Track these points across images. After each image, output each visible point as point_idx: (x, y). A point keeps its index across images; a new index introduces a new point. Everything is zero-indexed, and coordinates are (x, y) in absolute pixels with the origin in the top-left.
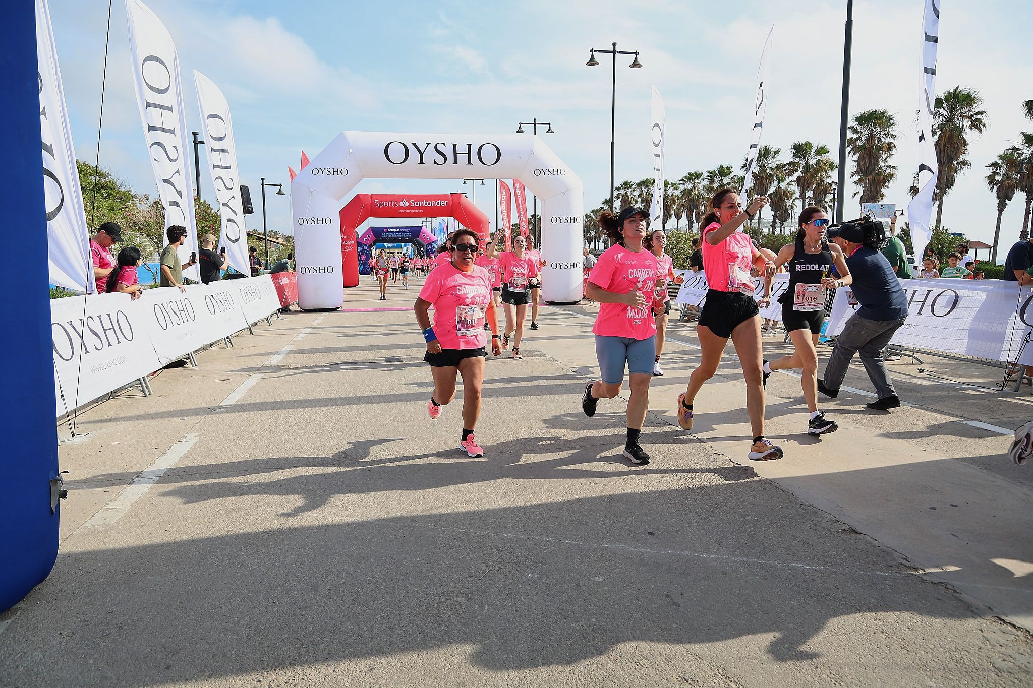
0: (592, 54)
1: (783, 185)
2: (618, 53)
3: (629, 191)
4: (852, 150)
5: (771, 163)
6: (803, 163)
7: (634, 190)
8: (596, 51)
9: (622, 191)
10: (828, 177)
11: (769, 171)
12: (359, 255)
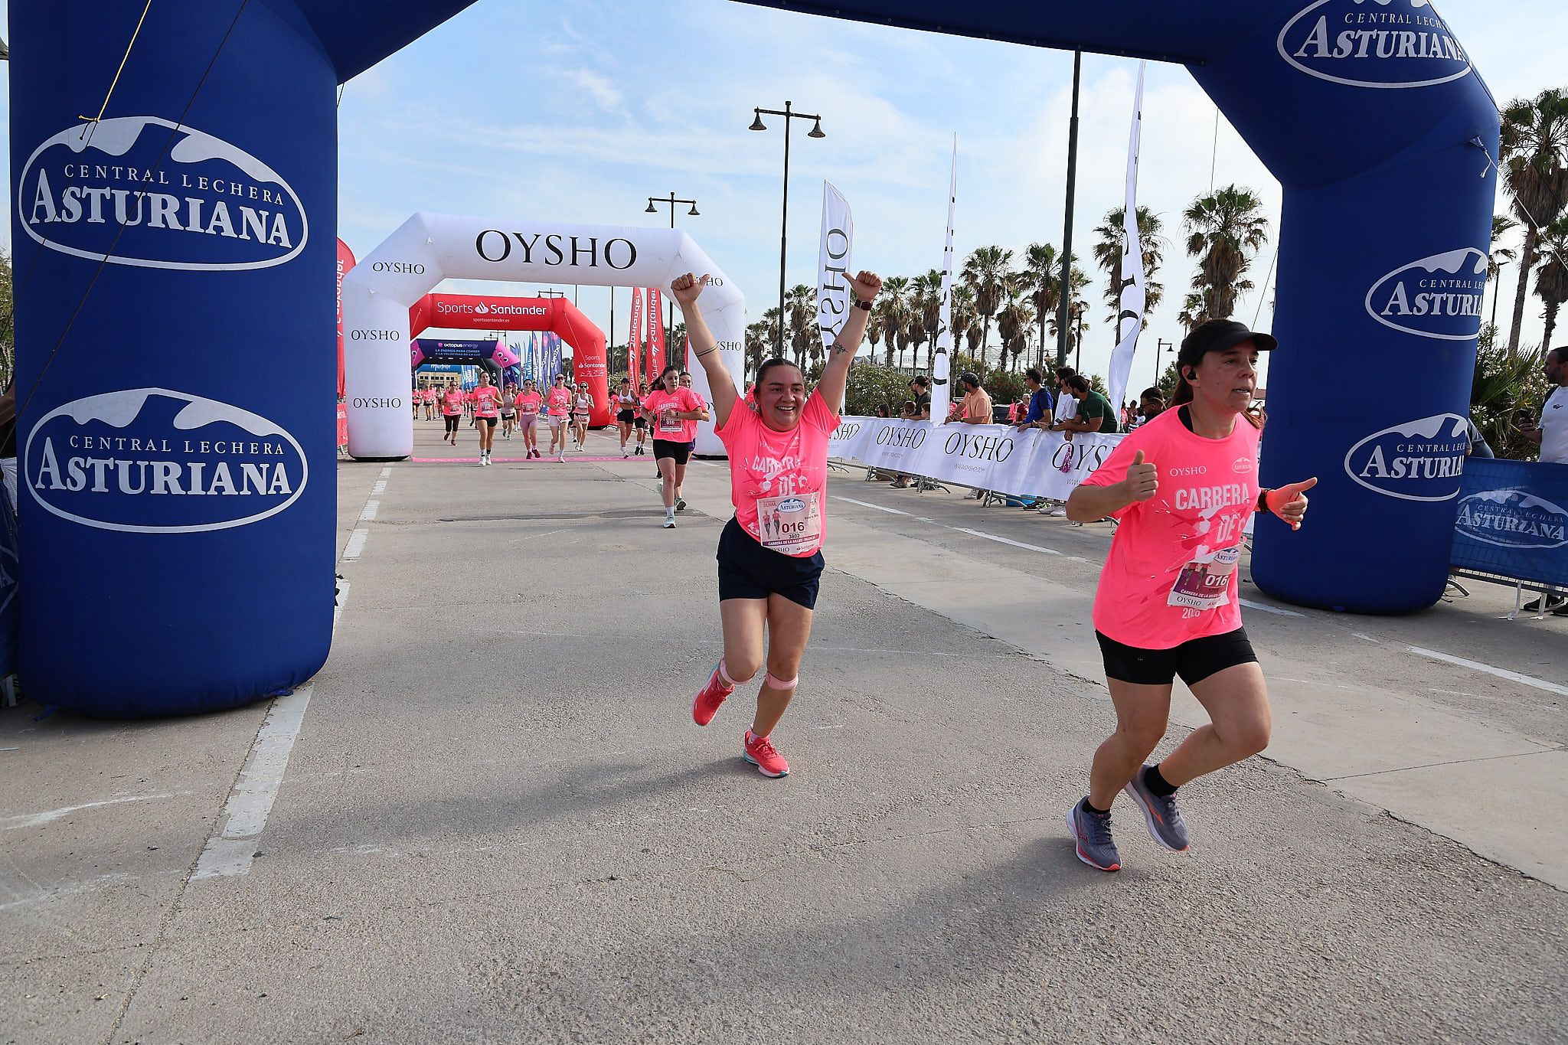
0: (758, 115)
1: (1016, 302)
2: (792, 115)
3: (804, 299)
4: (1105, 259)
5: (1000, 271)
6: (1042, 273)
7: (811, 300)
8: (762, 111)
9: (794, 300)
10: (1076, 295)
11: (997, 281)
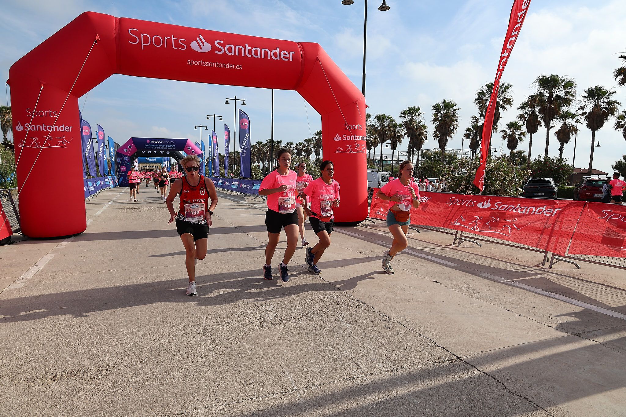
12: (118, 166)
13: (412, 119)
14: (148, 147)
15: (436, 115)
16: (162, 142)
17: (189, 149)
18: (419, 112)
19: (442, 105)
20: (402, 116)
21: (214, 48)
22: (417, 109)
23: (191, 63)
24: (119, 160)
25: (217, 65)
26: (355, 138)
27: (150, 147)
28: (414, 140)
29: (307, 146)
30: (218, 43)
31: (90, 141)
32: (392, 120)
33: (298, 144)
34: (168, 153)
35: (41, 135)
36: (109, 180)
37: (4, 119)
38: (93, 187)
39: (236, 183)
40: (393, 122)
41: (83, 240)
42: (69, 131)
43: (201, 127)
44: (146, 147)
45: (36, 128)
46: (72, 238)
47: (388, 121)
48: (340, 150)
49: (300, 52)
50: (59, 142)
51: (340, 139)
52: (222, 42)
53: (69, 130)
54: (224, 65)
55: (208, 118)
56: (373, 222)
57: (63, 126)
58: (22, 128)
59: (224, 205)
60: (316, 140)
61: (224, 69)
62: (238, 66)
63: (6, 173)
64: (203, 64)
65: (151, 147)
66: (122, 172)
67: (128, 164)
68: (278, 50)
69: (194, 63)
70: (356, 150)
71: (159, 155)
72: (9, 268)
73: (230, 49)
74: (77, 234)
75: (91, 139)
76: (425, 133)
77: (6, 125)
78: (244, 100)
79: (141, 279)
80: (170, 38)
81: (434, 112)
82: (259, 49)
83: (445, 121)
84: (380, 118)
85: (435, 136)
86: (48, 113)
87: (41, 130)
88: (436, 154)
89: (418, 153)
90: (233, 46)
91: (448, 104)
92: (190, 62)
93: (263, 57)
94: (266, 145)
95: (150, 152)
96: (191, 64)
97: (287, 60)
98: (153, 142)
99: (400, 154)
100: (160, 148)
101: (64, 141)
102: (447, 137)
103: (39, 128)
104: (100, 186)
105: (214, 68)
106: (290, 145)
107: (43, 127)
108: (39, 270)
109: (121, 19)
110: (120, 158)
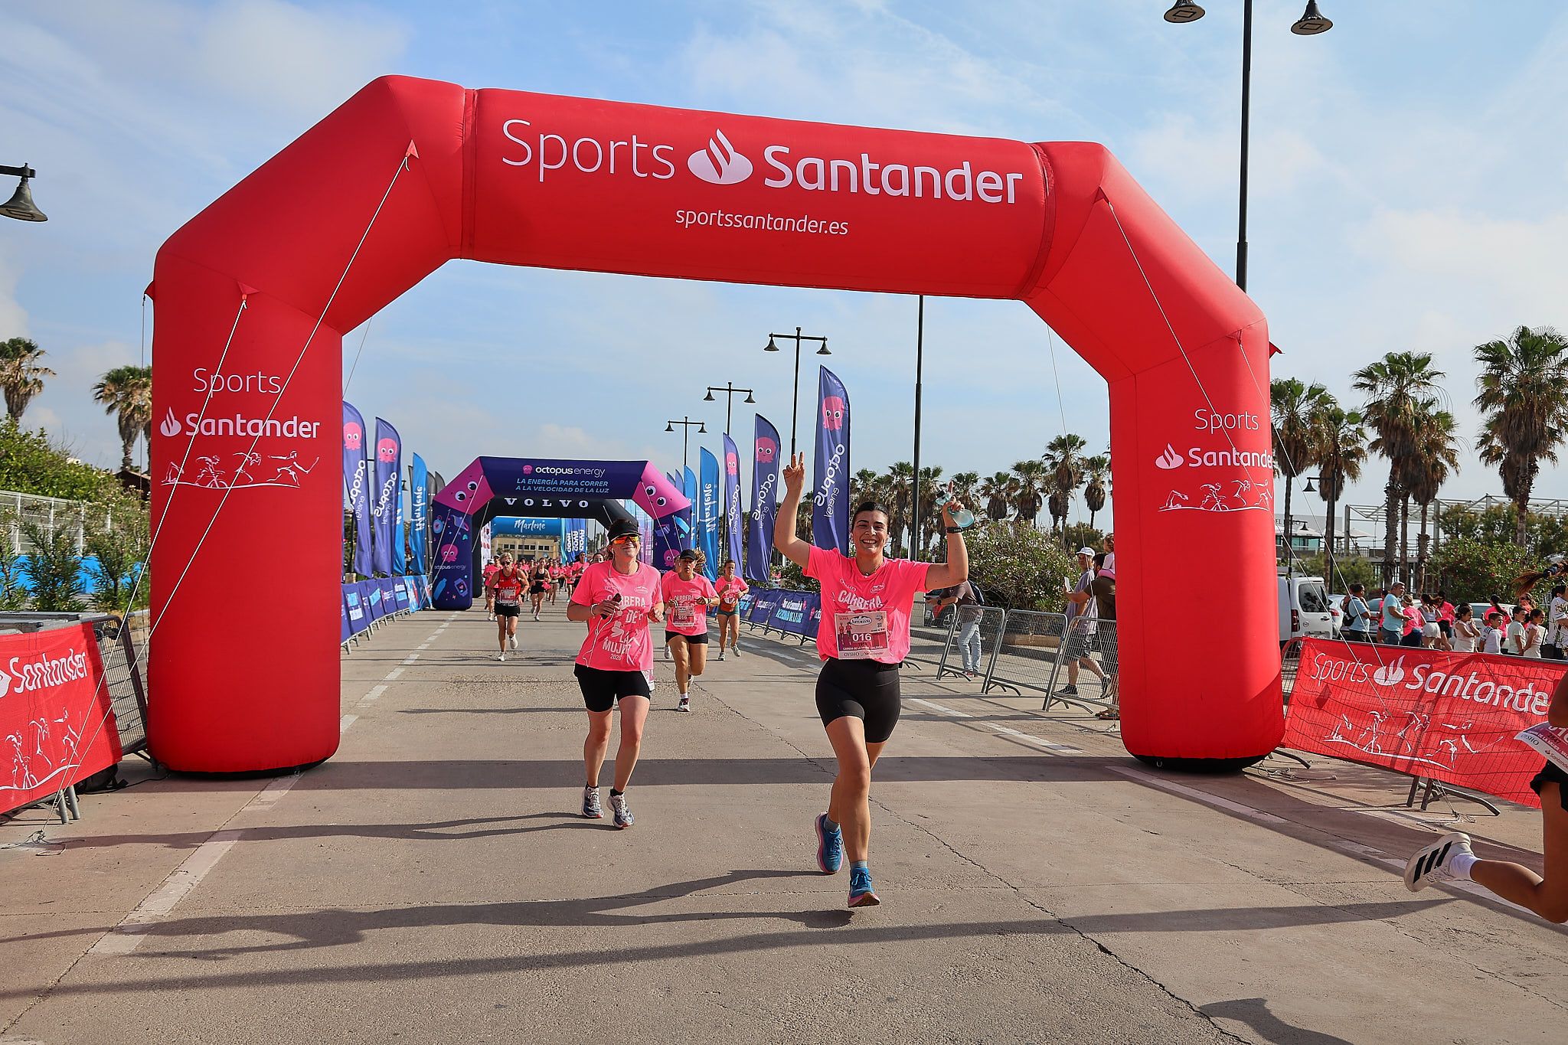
12: (435, 545)
13: (1400, 396)
14: (527, 486)
15: (1489, 379)
16: (569, 471)
17: (651, 491)
18: (1425, 369)
19: (1512, 348)
20: (1362, 385)
21: (762, 170)
22: (1417, 361)
23: (686, 218)
24: (440, 526)
25: (768, 222)
26: (1234, 457)
27: (532, 486)
28: (1410, 469)
29: (1024, 487)
30: (775, 155)
31: (361, 469)
32: (1325, 400)
33: (994, 480)
34: (584, 504)
35: (228, 448)
36: (406, 587)
37: (130, 404)
38: (360, 609)
39: (797, 606)
40: (1328, 406)
41: (326, 787)
42: (309, 436)
43: (686, 423)
44: (519, 488)
45: (216, 427)
46: (294, 779)
47: (1311, 402)
48: (1177, 500)
49: (1041, 173)
50: (279, 470)
51: (1177, 461)
52: (786, 150)
53: (311, 432)
54: (790, 223)
55: (709, 398)
56: (1303, 762)
57: (294, 422)
58: (176, 428)
59: (760, 678)
60: (1054, 465)
61: (790, 234)
62: (835, 225)
63: (120, 563)
64: (723, 220)
65: (537, 485)
66: (446, 564)
67: (465, 537)
68: (966, 171)
69: (697, 218)
70: (1237, 503)
71: (557, 511)
72: (102, 876)
73: (811, 173)
74: (310, 764)
75: (364, 462)
76: (1449, 445)
77: (132, 422)
78: (824, 339)
79: (511, 943)
80: (626, 144)
81: (1483, 368)
82: (904, 170)
83: (1528, 400)
84: (1283, 393)
85: (1490, 455)
86: (254, 382)
87: (231, 433)
88: (1491, 517)
89: (1424, 512)
90: (820, 163)
91: (1539, 340)
92: (684, 215)
93: (919, 193)
94: (887, 480)
95: (529, 502)
96: (687, 222)
97: (998, 199)
98: (542, 470)
99: (1353, 515)
100: (560, 489)
101: (294, 469)
102: (1537, 458)
103: (226, 425)
104: (381, 606)
105: (759, 232)
106: (967, 483)
107: (237, 425)
108: (192, 889)
109: (479, 91)
110: (443, 520)
